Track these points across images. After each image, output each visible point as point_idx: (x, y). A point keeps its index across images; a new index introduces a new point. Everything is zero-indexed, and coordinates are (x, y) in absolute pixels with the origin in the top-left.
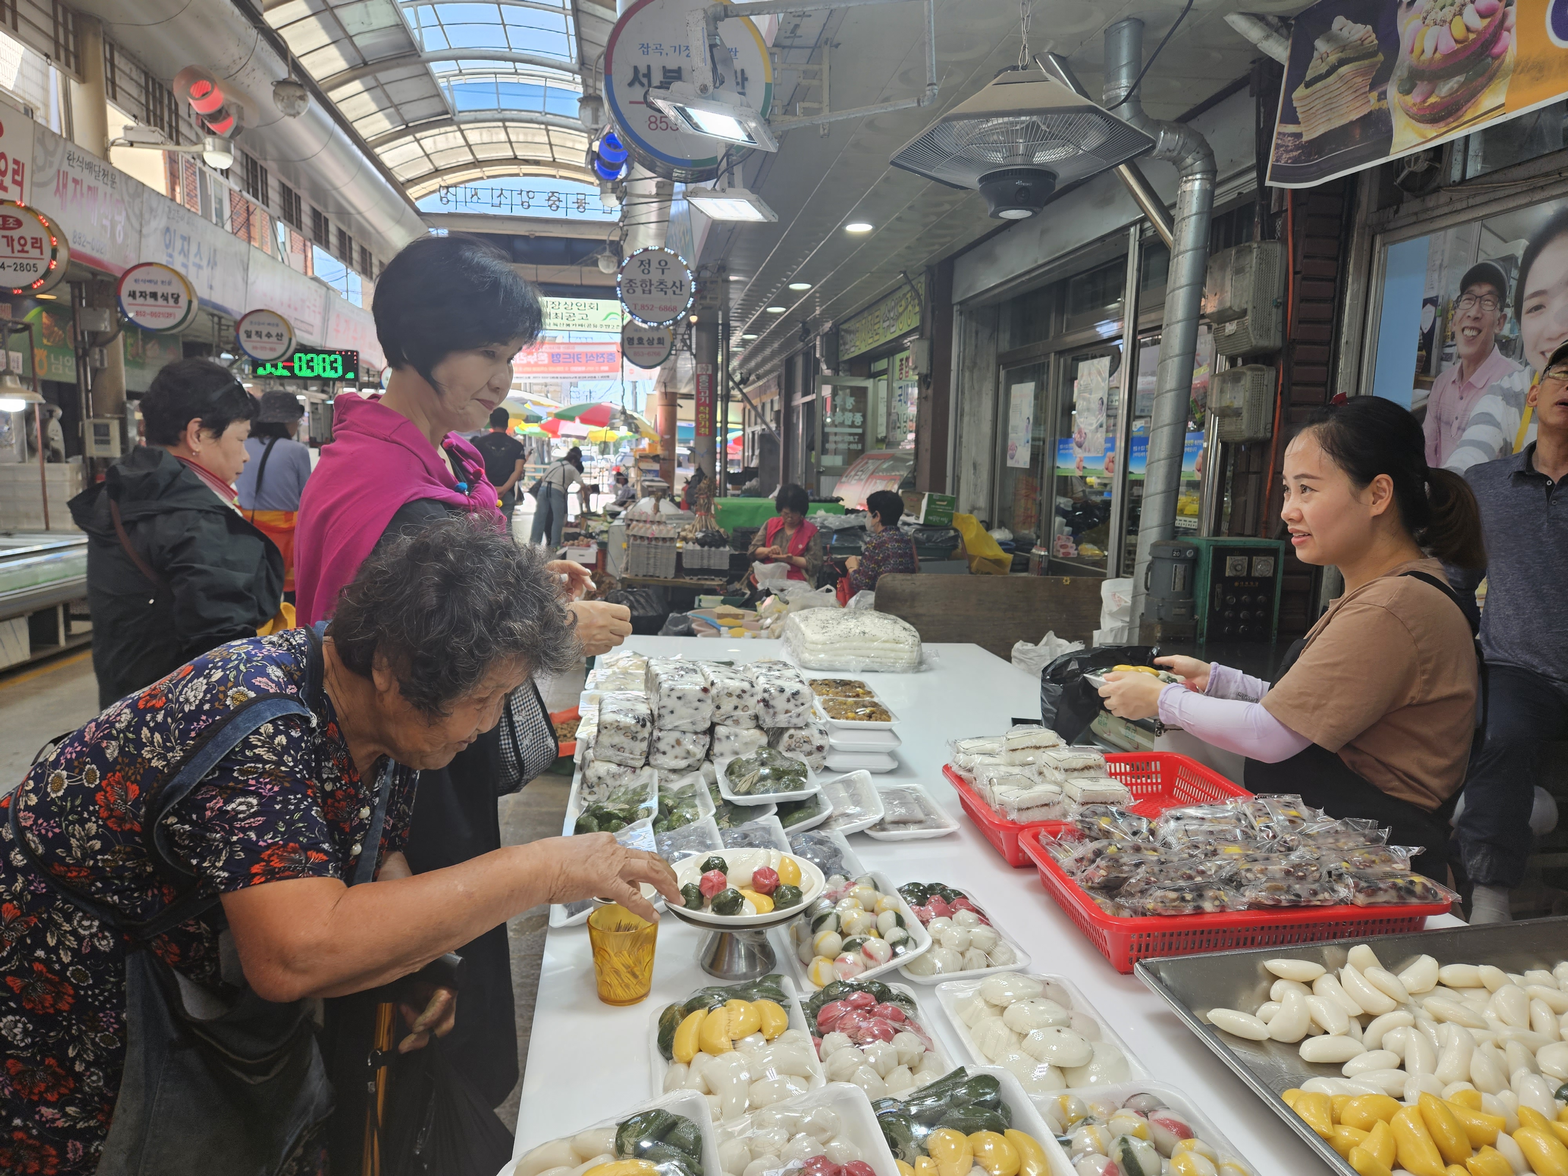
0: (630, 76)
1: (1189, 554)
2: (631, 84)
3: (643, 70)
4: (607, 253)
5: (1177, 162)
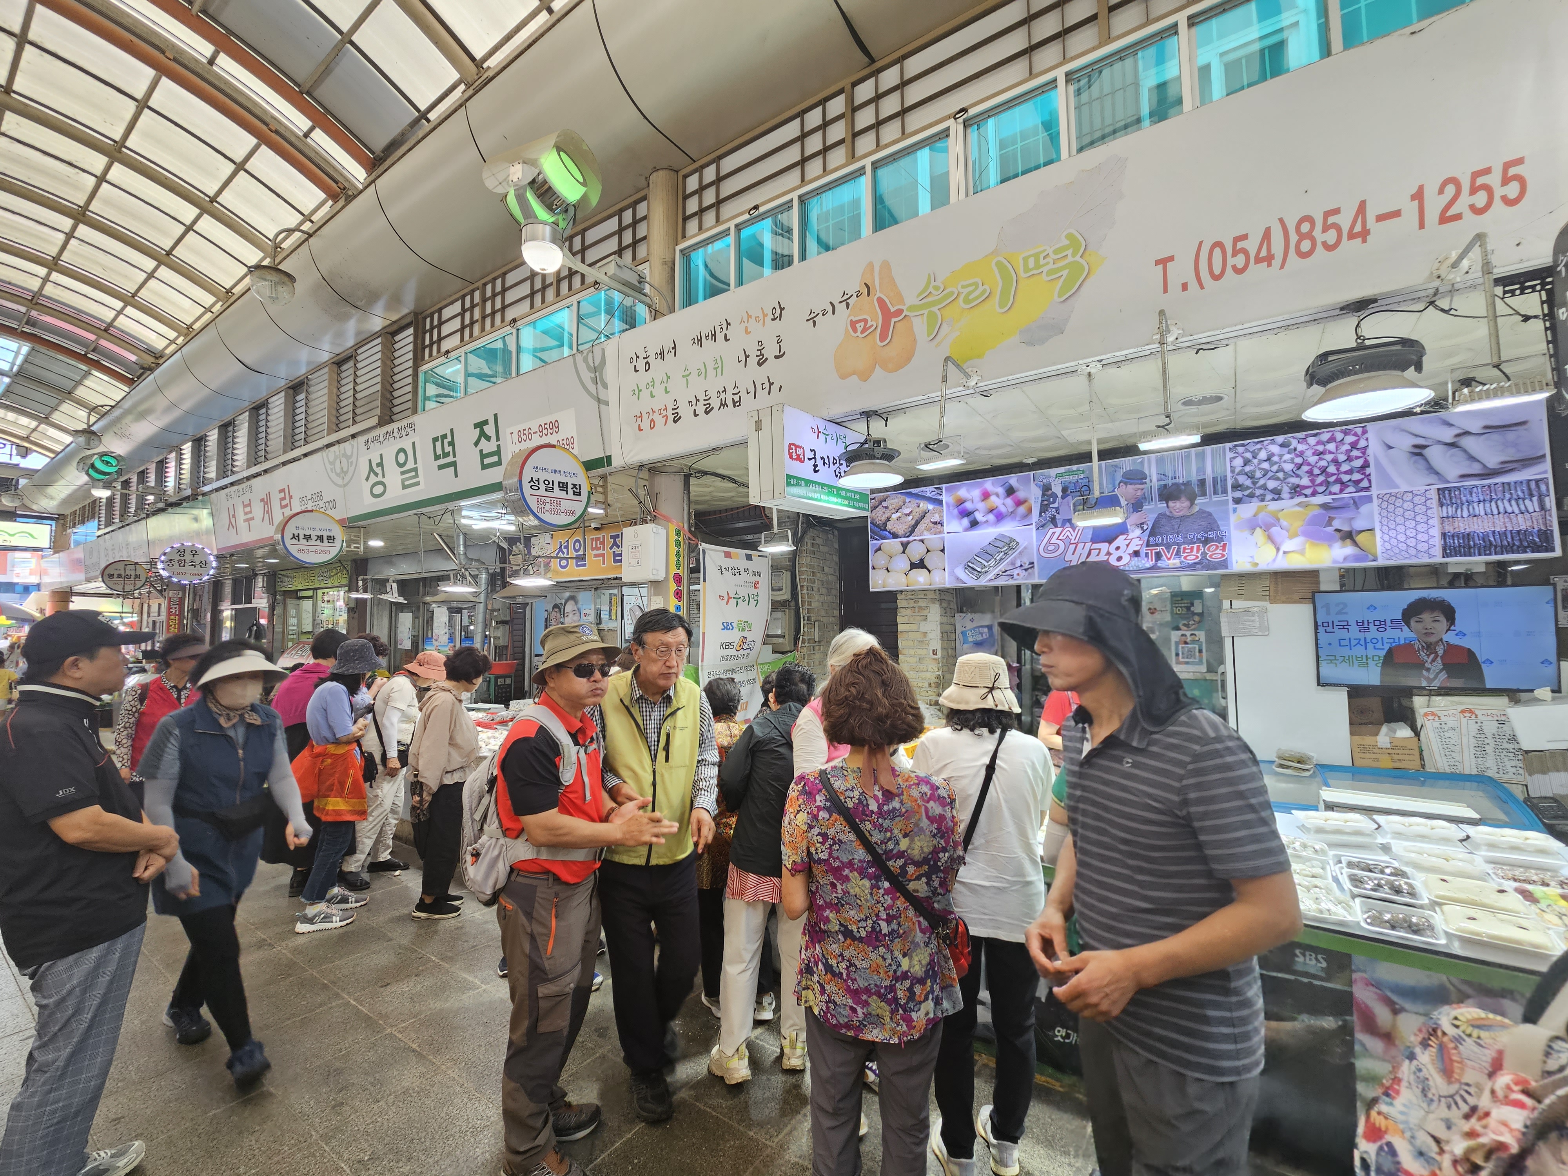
5: (478, 569)
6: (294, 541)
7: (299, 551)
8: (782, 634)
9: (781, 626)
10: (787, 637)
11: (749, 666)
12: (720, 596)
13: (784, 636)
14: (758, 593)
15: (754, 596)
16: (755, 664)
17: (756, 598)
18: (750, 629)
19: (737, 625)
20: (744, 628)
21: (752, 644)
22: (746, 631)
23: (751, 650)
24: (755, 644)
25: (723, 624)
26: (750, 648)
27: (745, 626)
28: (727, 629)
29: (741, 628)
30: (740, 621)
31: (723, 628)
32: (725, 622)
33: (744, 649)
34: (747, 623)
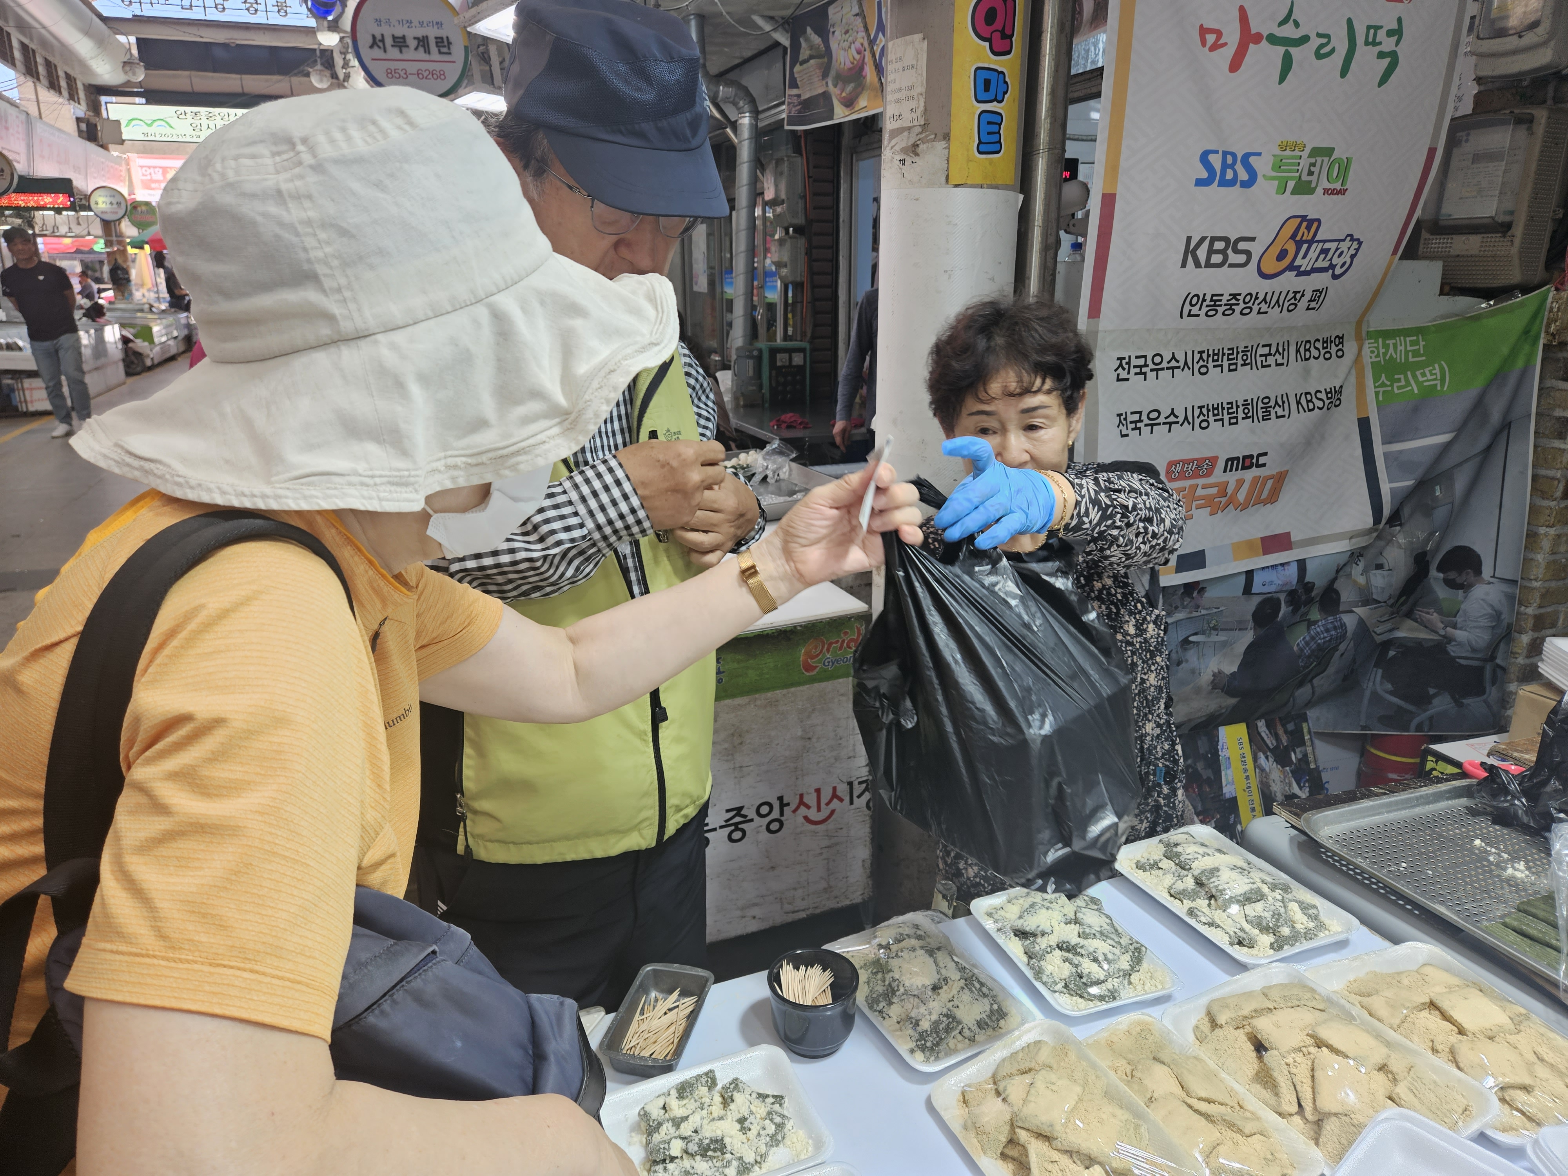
0: (370, 41)
1: (755, 353)
2: (371, 47)
3: (379, 37)
4: (319, 67)
5: (735, 104)
6: (377, 53)
8: (1501, 219)
9: (1503, 183)
10: (1518, 231)
11: (1318, 340)
12: (1204, 31)
13: (1505, 228)
14: (1399, 20)
15: (1381, 35)
16: (1349, 332)
17: (1388, 44)
18: (1338, 186)
19: (1278, 166)
20: (1309, 178)
21: (1342, 253)
22: (1319, 191)
23: (1335, 277)
24: (1357, 250)
25: (1204, 158)
26: (1332, 267)
27: (1316, 170)
28: (1224, 183)
29: (1292, 178)
30: (1294, 147)
31: (1204, 175)
32: (1216, 152)
33: (1302, 269)
34: (1326, 159)
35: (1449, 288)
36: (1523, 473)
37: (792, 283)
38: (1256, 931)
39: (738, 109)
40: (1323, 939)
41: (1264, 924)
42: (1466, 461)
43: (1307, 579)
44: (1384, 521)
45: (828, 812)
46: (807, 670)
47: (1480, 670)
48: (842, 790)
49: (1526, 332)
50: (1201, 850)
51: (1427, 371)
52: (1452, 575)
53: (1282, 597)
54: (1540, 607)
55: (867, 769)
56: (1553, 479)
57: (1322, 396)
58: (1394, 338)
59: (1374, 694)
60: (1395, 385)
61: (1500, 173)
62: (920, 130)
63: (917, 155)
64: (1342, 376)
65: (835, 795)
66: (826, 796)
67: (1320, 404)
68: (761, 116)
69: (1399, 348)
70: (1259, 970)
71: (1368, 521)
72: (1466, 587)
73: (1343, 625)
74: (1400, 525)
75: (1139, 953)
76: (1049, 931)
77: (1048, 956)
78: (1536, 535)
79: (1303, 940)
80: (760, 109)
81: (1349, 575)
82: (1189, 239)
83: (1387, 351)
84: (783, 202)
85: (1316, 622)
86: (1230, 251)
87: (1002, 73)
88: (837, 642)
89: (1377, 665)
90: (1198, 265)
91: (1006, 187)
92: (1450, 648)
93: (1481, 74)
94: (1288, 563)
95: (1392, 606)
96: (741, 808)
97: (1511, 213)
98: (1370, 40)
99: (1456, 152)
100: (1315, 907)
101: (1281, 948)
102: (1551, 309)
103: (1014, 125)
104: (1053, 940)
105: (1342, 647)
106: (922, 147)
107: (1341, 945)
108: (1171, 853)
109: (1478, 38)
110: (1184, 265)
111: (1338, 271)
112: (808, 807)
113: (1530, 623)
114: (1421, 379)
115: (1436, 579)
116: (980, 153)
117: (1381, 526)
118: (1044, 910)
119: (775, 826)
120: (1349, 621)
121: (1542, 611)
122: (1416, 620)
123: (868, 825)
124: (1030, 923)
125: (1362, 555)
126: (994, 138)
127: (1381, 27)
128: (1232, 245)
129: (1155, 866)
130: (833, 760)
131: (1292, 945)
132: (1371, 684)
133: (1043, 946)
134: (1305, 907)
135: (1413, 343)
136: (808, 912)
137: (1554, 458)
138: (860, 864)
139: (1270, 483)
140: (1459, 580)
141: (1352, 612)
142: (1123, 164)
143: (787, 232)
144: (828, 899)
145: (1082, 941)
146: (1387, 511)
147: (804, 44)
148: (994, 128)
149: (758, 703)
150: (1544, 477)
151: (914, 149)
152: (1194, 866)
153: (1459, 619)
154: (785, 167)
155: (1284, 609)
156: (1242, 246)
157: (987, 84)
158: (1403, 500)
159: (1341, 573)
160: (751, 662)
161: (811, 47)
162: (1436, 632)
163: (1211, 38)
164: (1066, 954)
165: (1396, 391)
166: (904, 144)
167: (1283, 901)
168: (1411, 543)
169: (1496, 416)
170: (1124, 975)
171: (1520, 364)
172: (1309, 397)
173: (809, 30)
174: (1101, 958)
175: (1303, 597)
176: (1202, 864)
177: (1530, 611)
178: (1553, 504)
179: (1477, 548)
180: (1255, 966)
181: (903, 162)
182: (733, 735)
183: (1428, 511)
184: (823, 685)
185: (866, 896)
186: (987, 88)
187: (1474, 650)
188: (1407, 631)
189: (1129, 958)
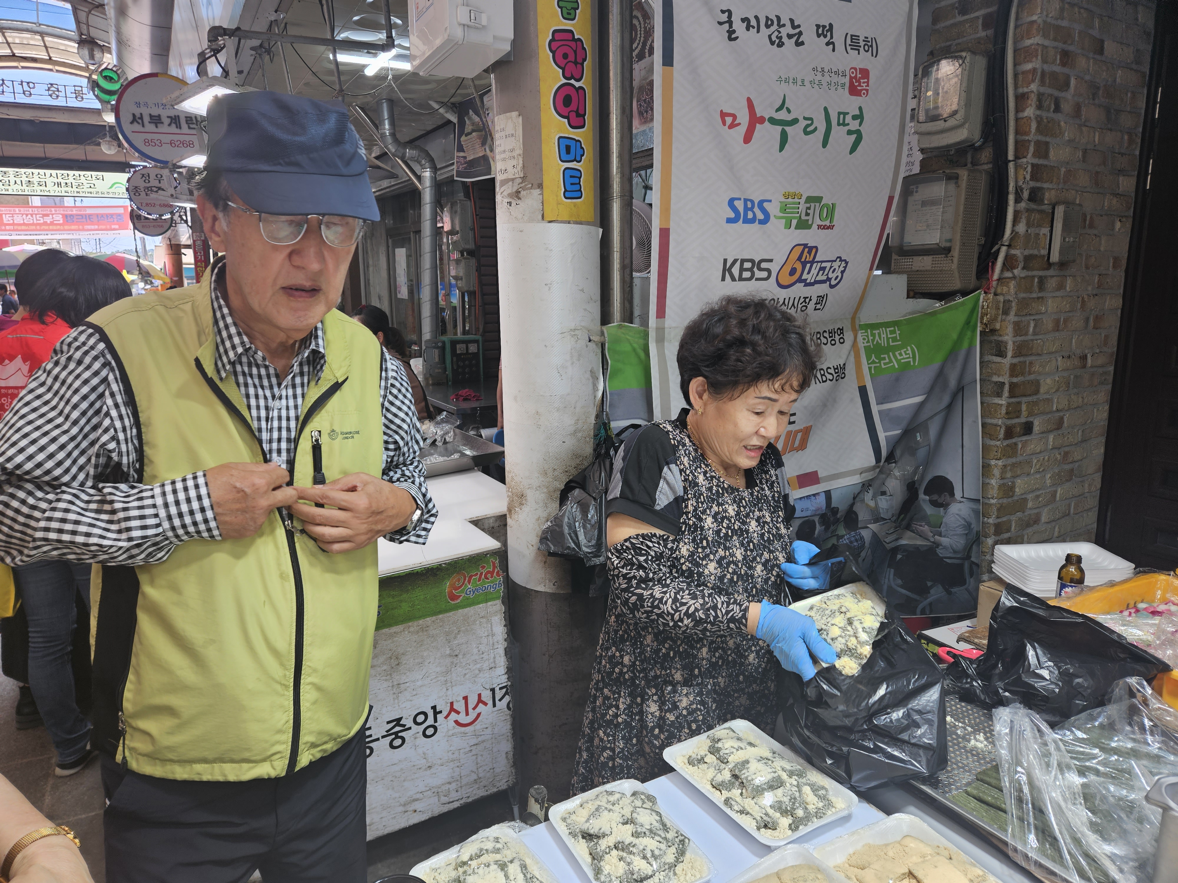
1: (440, 344)
2: (132, 123)
4: (108, 139)
5: (419, 162)
6: (137, 127)
7: (146, 142)
8: (944, 244)
9: (942, 220)
10: (956, 253)
11: (825, 331)
12: (723, 115)
13: (947, 251)
14: (860, 109)
15: (848, 119)
16: (847, 325)
17: (854, 125)
18: (827, 223)
19: (784, 209)
20: (807, 218)
21: (835, 269)
22: (815, 226)
23: (832, 287)
24: (845, 267)
25: (731, 203)
26: (829, 279)
27: (811, 212)
28: (746, 221)
29: (795, 218)
30: (794, 196)
31: (732, 215)
32: (740, 199)
33: (808, 281)
34: (817, 204)
35: (913, 293)
36: (976, 422)
37: (467, 292)
38: (778, 815)
39: (421, 165)
40: (830, 816)
41: (784, 808)
42: (935, 415)
43: (833, 505)
44: (883, 460)
45: (475, 715)
46: (452, 600)
47: (961, 566)
48: (487, 696)
49: (968, 323)
50: (736, 744)
51: (902, 351)
52: (935, 497)
53: (816, 519)
54: (998, 518)
55: (506, 676)
56: (996, 425)
57: (832, 371)
58: (878, 329)
59: (890, 587)
60: (882, 362)
61: (940, 213)
62: (520, 181)
63: (520, 199)
64: (845, 357)
65: (480, 701)
66: (473, 701)
67: (831, 377)
68: (439, 173)
69: (882, 336)
70: (778, 851)
71: (872, 461)
72: (945, 506)
73: (862, 538)
74: (895, 462)
75: (683, 845)
76: (608, 833)
77: (607, 857)
78: (989, 465)
79: (815, 820)
80: (438, 167)
81: (863, 500)
82: (725, 261)
83: (874, 338)
84: (457, 233)
85: (843, 536)
86: (755, 269)
87: (579, 141)
88: (477, 574)
89: (890, 566)
90: (733, 279)
91: (588, 223)
92: (938, 551)
93: (924, 146)
94: (818, 494)
95: (895, 522)
96: (401, 719)
97: (950, 241)
98: (841, 122)
99: (911, 199)
100: (823, 788)
101: (797, 828)
102: (983, 306)
103: (591, 179)
104: (609, 841)
105: (863, 554)
106: (523, 193)
107: (847, 819)
108: (714, 750)
109: (918, 122)
110: (723, 279)
111: (833, 282)
112: (458, 713)
113: (992, 530)
114: (899, 358)
115: (924, 500)
116: (566, 198)
117: (882, 464)
118: (606, 813)
119: (430, 731)
120: (866, 534)
121: (999, 520)
122: (913, 531)
123: (509, 723)
124: (594, 826)
125: (870, 486)
126: (576, 187)
127: (848, 113)
128: (757, 264)
129: (701, 760)
130: (477, 672)
131: (806, 825)
132: (887, 580)
133: (603, 848)
134: (815, 789)
135: (892, 332)
136: (462, 802)
137: (996, 411)
138: (504, 756)
139: (799, 435)
140: (940, 501)
141: (867, 527)
142: (673, 207)
143: (462, 255)
144: (479, 789)
145: (635, 841)
146: (884, 453)
147: (467, 122)
148: (576, 180)
149: (412, 629)
150: (990, 424)
151: (517, 195)
152: (730, 759)
153: (943, 529)
154: (458, 208)
155: (818, 528)
156: (764, 265)
157: (568, 149)
158: (896, 444)
159: (857, 499)
160: (404, 596)
161: (473, 124)
162: (928, 540)
163: (729, 120)
164: (621, 853)
165: (883, 366)
166: (510, 191)
167: (798, 786)
168: (904, 475)
169: (953, 383)
170: (670, 868)
171: (965, 345)
172: (822, 372)
173: (471, 112)
174: (649, 855)
175: (832, 519)
176: (736, 757)
177: (991, 521)
178: (998, 443)
179: (949, 477)
180: (777, 848)
181: (510, 203)
182: (391, 658)
183: (913, 451)
184: (466, 610)
185: (510, 783)
186: (568, 151)
187: (955, 552)
188: (907, 540)
189: (675, 851)
